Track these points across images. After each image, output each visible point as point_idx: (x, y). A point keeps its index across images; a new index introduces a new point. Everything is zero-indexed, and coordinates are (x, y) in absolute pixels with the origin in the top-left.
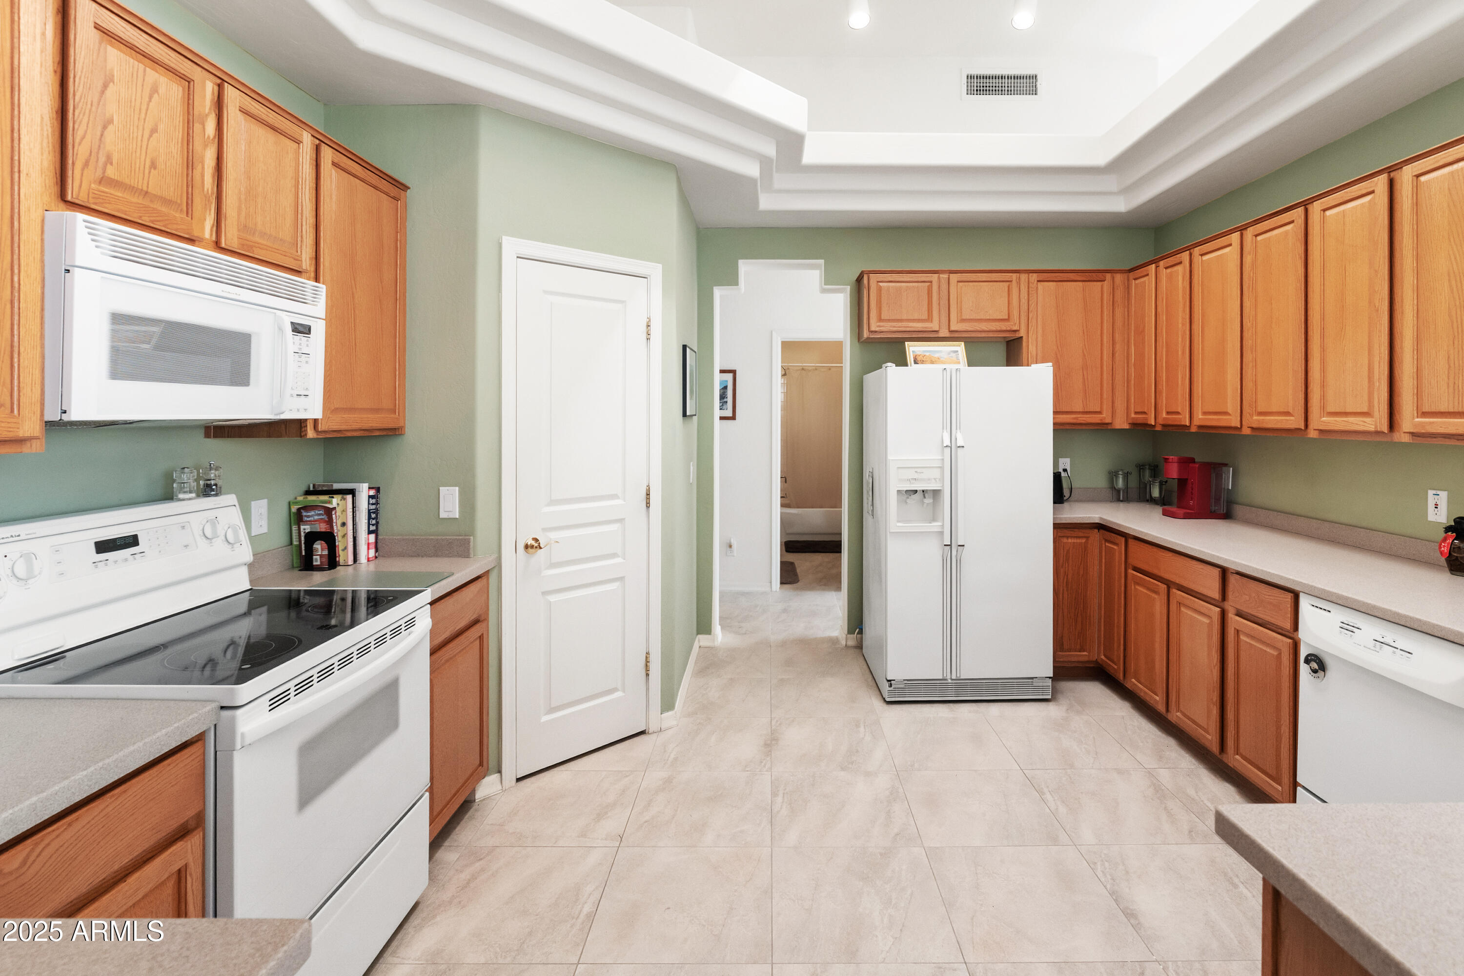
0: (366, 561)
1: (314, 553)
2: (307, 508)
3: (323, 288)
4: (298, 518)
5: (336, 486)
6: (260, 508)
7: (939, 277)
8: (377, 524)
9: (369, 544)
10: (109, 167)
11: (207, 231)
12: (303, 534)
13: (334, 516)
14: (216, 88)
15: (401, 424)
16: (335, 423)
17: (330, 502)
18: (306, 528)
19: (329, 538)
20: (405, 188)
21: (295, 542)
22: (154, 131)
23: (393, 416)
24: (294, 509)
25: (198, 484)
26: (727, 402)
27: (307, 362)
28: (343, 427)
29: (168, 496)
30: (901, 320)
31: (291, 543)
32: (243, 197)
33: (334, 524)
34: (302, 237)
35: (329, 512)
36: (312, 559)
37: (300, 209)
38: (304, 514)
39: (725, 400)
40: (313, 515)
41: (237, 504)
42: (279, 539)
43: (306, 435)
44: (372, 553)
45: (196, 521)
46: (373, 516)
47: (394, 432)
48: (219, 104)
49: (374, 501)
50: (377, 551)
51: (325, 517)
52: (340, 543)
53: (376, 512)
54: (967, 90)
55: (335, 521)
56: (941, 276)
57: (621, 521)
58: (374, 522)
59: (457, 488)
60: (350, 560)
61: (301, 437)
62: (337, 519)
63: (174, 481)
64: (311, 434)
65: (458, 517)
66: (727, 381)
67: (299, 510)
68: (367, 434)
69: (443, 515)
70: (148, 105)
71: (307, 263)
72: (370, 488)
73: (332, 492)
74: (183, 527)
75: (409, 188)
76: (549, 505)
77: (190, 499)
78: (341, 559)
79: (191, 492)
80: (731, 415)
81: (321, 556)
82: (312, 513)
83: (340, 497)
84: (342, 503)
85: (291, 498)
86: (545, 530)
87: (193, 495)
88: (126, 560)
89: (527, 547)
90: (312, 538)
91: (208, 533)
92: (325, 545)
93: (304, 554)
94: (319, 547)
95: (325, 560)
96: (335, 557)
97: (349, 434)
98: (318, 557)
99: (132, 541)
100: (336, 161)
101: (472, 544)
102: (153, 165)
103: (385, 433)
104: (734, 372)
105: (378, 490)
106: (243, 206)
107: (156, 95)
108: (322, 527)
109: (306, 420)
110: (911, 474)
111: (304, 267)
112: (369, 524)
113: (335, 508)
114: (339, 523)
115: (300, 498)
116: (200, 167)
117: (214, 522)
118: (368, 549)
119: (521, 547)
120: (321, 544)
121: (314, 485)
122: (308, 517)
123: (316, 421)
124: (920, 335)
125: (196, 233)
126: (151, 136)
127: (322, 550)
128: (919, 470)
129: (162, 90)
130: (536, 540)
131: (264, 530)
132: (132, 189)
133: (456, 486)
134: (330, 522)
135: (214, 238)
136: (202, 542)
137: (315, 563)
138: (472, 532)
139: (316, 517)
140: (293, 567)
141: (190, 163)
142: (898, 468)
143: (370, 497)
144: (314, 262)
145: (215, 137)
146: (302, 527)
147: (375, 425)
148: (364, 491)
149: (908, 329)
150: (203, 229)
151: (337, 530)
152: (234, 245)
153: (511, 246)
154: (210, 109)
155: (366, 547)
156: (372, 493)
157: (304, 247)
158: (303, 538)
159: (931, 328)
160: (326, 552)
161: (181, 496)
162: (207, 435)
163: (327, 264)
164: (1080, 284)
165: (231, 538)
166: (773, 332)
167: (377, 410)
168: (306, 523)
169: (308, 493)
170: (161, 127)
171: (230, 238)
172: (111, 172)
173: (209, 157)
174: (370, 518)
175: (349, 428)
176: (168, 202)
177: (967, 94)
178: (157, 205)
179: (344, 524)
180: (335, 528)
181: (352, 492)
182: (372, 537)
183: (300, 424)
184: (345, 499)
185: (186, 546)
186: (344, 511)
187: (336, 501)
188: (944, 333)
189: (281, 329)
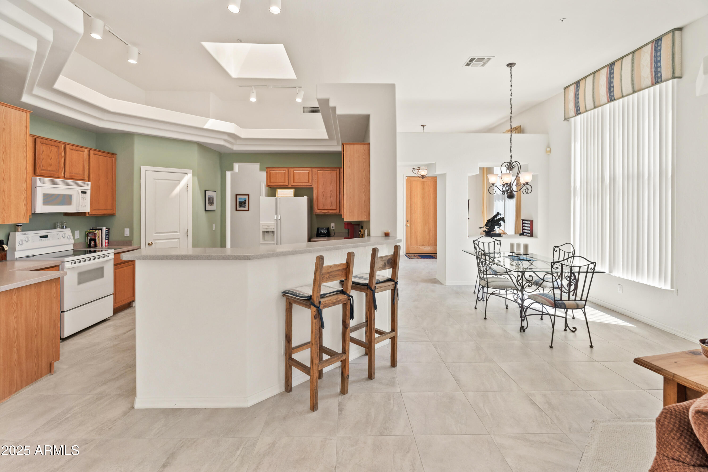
0: (105, 246)
1: (91, 244)
2: (90, 233)
3: (90, 183)
4: (87, 235)
5: (98, 228)
6: (77, 233)
7: (288, 170)
8: (109, 237)
9: (106, 242)
10: (43, 167)
11: (62, 175)
12: (88, 239)
13: (96, 235)
14: (64, 146)
15: (114, 213)
16: (94, 213)
17: (95, 232)
18: (89, 238)
19: (95, 240)
20: (116, 154)
21: (87, 241)
22: (51, 158)
23: (111, 211)
24: (86, 233)
25: (61, 226)
26: (246, 205)
27: (85, 200)
28: (96, 214)
29: (55, 228)
30: (277, 182)
31: (86, 241)
32: (70, 167)
33: (96, 237)
34: (85, 172)
35: (95, 234)
36: (91, 245)
37: (84, 166)
38: (89, 234)
39: (246, 204)
40: (91, 235)
41: (70, 230)
42: (83, 240)
43: (86, 215)
44: (107, 244)
45: (61, 234)
46: (107, 235)
47: (112, 215)
48: (65, 149)
49: (107, 232)
50: (108, 244)
51: (94, 235)
52: (97, 241)
53: (108, 234)
54: (303, 111)
55: (96, 236)
56: (289, 169)
57: (179, 238)
58: (107, 237)
59: (129, 229)
60: (101, 246)
61: (85, 216)
62: (97, 236)
63: (56, 225)
64: (87, 215)
65: (129, 236)
66: (246, 198)
67: (87, 233)
68: (103, 215)
69: (125, 235)
70: (50, 154)
71: (86, 177)
72: (106, 229)
73: (96, 229)
74: (58, 235)
75: (117, 154)
76: (155, 234)
77: (59, 229)
78: (98, 245)
79: (59, 227)
80: (247, 209)
81: (93, 244)
82: (91, 234)
83: (98, 230)
84: (98, 232)
85: (86, 230)
86: (154, 240)
87: (60, 228)
88: (46, 240)
89: (148, 244)
90: (91, 240)
91: (63, 236)
92: (94, 242)
93: (89, 244)
94: (92, 242)
95: (94, 245)
96: (96, 244)
97: (98, 215)
98: (92, 245)
99: (47, 236)
100: (94, 153)
101: (132, 243)
102: (51, 165)
103: (109, 215)
104: (248, 195)
105: (109, 229)
106: (70, 169)
107: (52, 152)
108: (93, 238)
109: (86, 212)
110: (266, 227)
111: (85, 179)
112: (106, 237)
113: (96, 233)
114: (97, 237)
115: (88, 231)
116: (61, 163)
117: (65, 234)
118: (106, 243)
119: (147, 244)
120: (93, 242)
121: (92, 228)
122: (90, 235)
123: (89, 212)
124: (283, 187)
125: (60, 176)
126: (51, 160)
127: (93, 243)
128: (268, 226)
129: (53, 150)
130: (152, 242)
131: (79, 238)
132: (47, 170)
133: (128, 228)
134: (95, 236)
135: (64, 176)
136: (62, 238)
137: (91, 246)
138: (133, 240)
139: (92, 235)
140: (86, 247)
141: (59, 163)
142: (263, 225)
143: (106, 231)
144: (88, 177)
145: (64, 156)
146: (88, 237)
147: (106, 213)
148: (104, 229)
149: (279, 185)
150: (61, 174)
151: (97, 238)
152: (68, 177)
153: (143, 168)
154: (63, 151)
155: (105, 243)
156: (107, 230)
157: (85, 174)
158: (88, 240)
159: (285, 184)
160: (94, 243)
161: (57, 228)
162: (64, 215)
163: (91, 177)
164: (330, 172)
165: (69, 238)
166: (261, 182)
167: (106, 210)
168: (89, 236)
169: (91, 229)
170: (53, 157)
171: (67, 175)
172: (43, 168)
173: (63, 160)
174: (106, 236)
175: (98, 214)
176: (54, 171)
177: (303, 113)
178: (52, 172)
179: (99, 237)
180: (96, 238)
181: (101, 229)
182: (107, 241)
183: (85, 213)
184: (99, 231)
185: (58, 239)
186: (99, 234)
187: (97, 231)
188: (290, 186)
189: (78, 193)
